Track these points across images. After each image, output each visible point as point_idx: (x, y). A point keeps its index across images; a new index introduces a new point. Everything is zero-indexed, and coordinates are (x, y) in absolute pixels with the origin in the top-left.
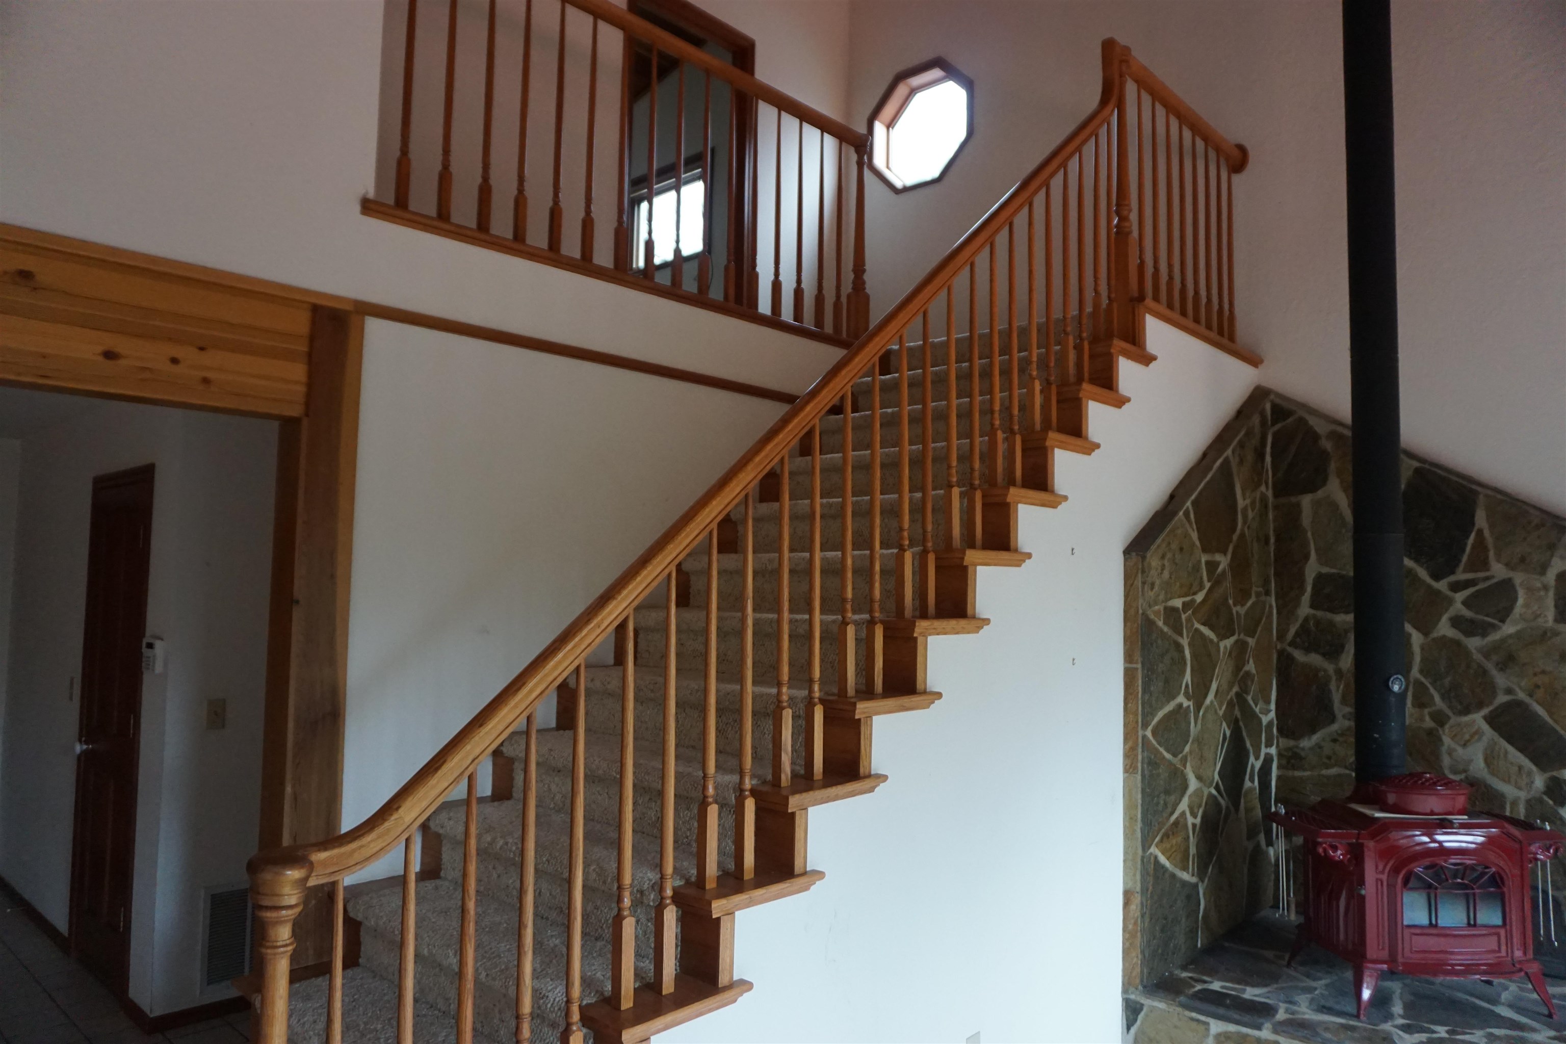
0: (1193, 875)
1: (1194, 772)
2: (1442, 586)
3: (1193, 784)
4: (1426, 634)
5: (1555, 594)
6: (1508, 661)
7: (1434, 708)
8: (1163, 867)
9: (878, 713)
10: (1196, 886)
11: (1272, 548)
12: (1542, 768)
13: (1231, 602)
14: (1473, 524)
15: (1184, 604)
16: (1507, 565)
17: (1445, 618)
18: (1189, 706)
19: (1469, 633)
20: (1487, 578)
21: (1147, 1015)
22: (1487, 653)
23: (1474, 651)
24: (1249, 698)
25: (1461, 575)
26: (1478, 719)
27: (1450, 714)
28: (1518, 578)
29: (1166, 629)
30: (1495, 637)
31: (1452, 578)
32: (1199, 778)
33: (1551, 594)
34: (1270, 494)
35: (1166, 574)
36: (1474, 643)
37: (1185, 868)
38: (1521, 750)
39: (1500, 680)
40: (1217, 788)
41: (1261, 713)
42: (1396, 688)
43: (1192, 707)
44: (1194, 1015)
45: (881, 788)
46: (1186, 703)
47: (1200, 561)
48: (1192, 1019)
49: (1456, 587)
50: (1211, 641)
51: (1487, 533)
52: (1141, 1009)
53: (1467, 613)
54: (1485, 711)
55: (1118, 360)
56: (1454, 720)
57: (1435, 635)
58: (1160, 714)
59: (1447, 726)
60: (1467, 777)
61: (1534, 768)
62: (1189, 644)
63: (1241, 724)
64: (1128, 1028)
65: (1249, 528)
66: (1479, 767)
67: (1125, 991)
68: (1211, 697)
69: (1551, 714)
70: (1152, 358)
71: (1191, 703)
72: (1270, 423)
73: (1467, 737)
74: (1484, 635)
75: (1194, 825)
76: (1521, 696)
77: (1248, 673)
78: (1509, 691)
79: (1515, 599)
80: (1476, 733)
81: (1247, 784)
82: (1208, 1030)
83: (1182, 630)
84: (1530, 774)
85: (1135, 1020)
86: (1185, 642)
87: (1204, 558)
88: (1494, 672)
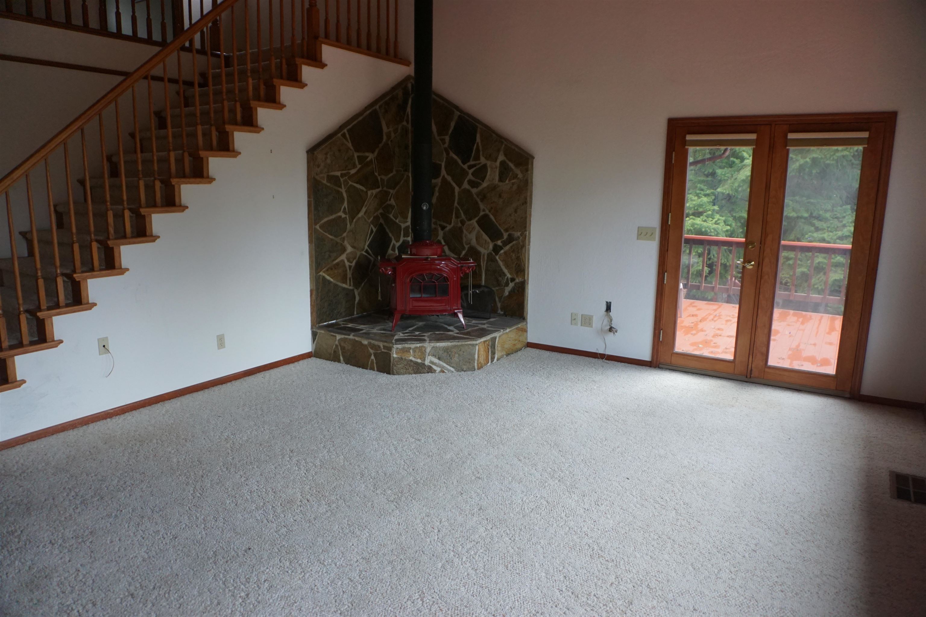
0: (350, 286)
1: (349, 244)
2: (465, 167)
3: (349, 249)
4: (460, 187)
5: (499, 170)
6: (483, 197)
7: (461, 219)
8: (329, 281)
9: (154, 213)
10: (353, 290)
11: (410, 151)
12: (492, 241)
13: (376, 174)
14: (476, 140)
15: (341, 174)
16: (486, 158)
17: (466, 182)
18: (346, 217)
19: (473, 187)
20: (479, 164)
21: (319, 336)
22: (478, 194)
23: (474, 194)
24: (391, 216)
25: (472, 163)
26: (474, 222)
27: (466, 221)
28: (489, 163)
29: (329, 184)
30: (480, 188)
31: (469, 164)
32: (353, 247)
33: (498, 169)
34: (409, 126)
35: (329, 161)
36: (474, 191)
37: (345, 282)
38: (487, 234)
39: (482, 206)
40: (367, 251)
41: (399, 222)
42: (425, 208)
43: (348, 218)
44: (332, 334)
45: (158, 241)
46: (343, 216)
47: (353, 156)
48: (332, 335)
49: (470, 167)
50: (362, 191)
51: (480, 144)
52: (317, 335)
53: (473, 178)
54: (476, 219)
55: (301, 67)
56: (468, 223)
57: (463, 188)
58: (326, 220)
59: (465, 226)
60: (470, 246)
61: (490, 241)
62: (346, 191)
63: (385, 226)
64: (314, 342)
65: (391, 141)
66: (474, 242)
67: (312, 328)
68: (361, 214)
69: (495, 219)
70: (325, 65)
71: (347, 216)
72: (410, 92)
73: (471, 230)
74: (477, 187)
75: (350, 267)
76: (487, 212)
77: (390, 205)
78: (484, 210)
79: (487, 172)
80: (473, 228)
81: (390, 251)
82: (336, 338)
83: (341, 185)
84: (488, 243)
85: (315, 339)
86: (343, 191)
87: (356, 155)
88: (480, 202)
